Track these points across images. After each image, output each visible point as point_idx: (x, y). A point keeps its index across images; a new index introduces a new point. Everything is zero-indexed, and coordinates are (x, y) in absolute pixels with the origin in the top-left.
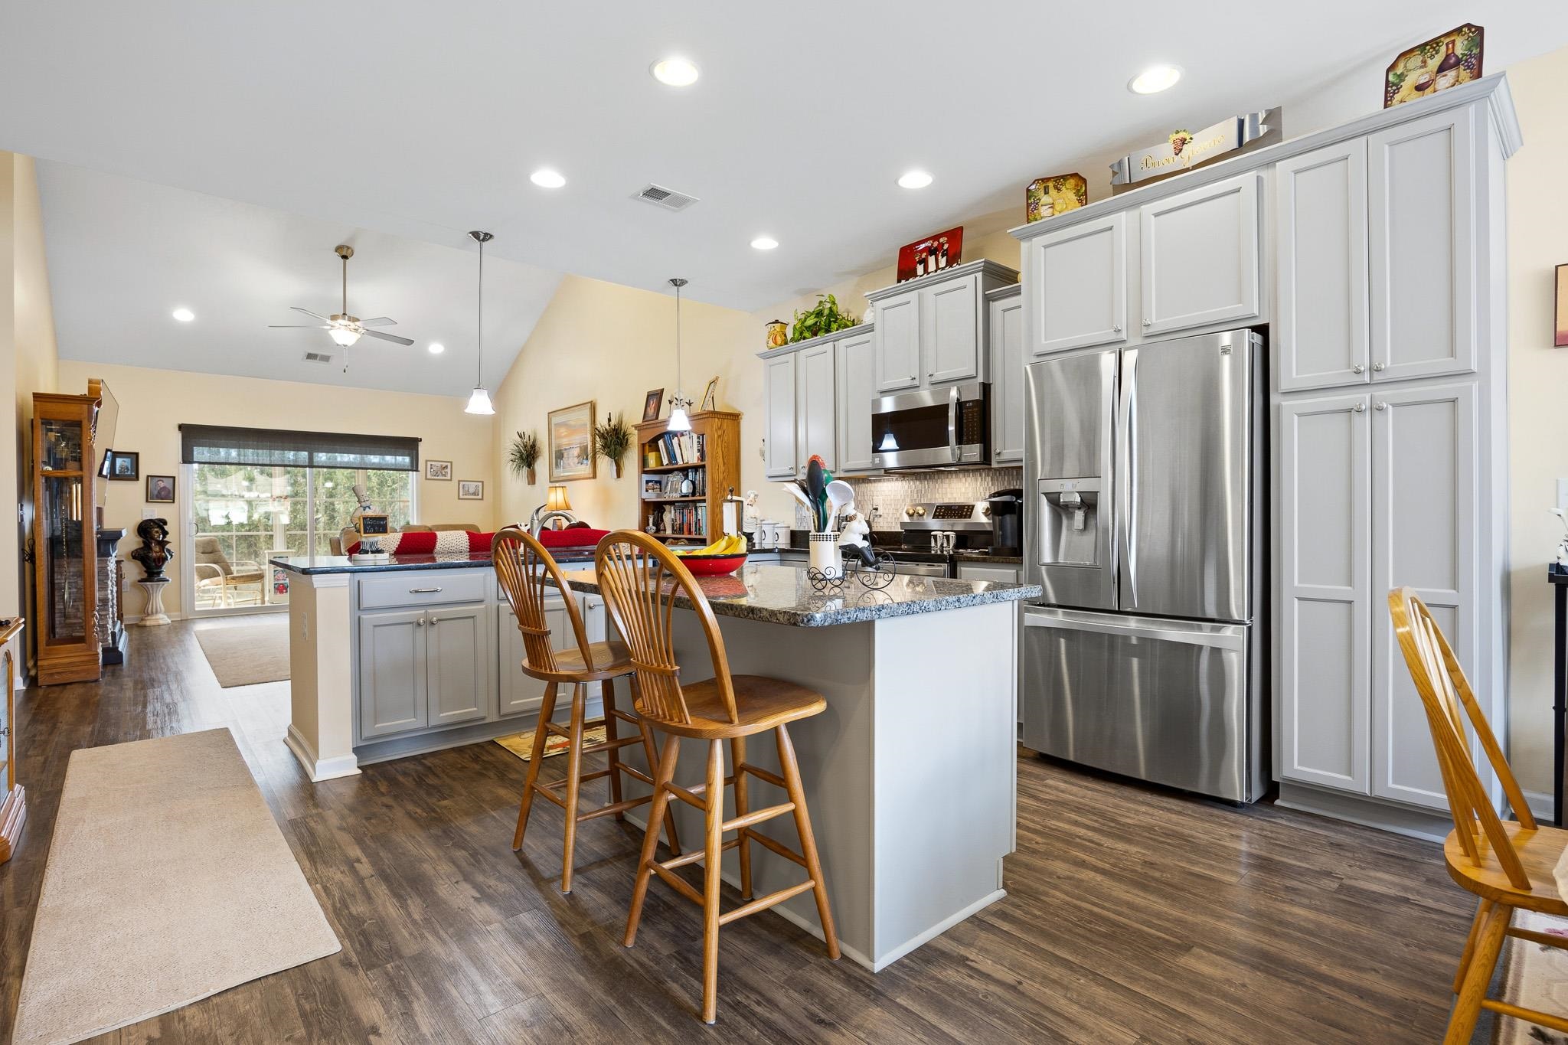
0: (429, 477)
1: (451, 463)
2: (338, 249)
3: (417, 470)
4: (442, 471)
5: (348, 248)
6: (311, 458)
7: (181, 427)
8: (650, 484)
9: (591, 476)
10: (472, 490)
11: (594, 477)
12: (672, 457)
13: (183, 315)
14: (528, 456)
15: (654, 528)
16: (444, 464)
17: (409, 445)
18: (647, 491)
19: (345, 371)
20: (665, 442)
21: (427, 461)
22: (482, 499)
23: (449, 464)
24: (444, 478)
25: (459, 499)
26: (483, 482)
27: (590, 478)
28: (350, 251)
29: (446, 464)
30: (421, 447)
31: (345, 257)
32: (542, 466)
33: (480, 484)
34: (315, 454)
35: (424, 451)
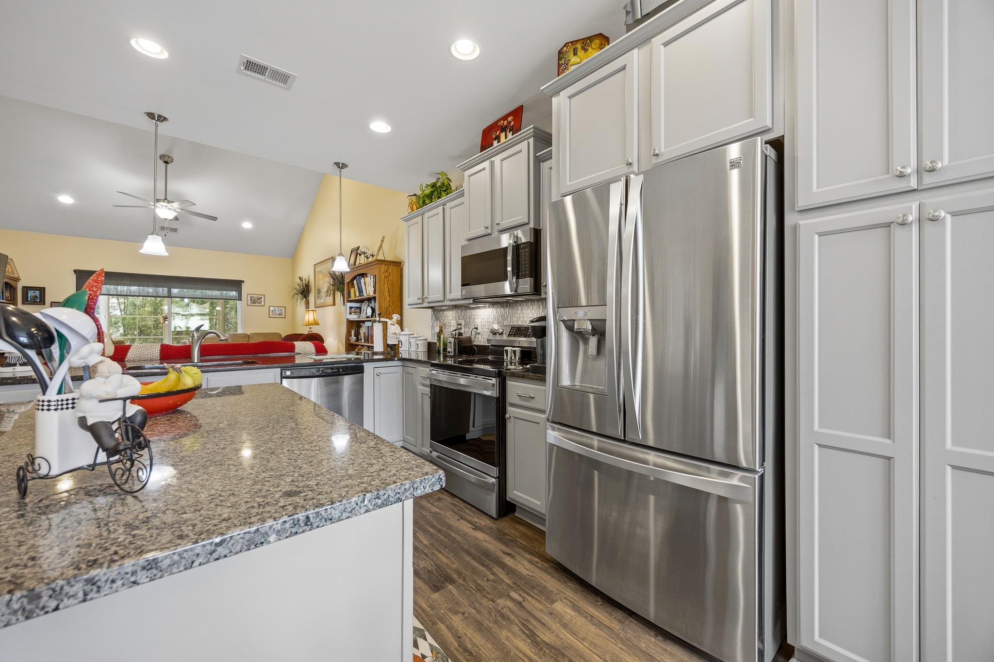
0: (249, 304)
1: (264, 295)
2: (162, 157)
3: (241, 300)
4: (256, 301)
5: (169, 157)
6: (169, 292)
7: (75, 271)
8: (353, 309)
9: (332, 304)
10: (278, 312)
11: (334, 304)
12: (361, 291)
13: (66, 199)
14: (305, 291)
15: (355, 338)
16: (260, 296)
17: (237, 285)
18: (350, 314)
20: (357, 282)
21: (248, 294)
22: (285, 317)
23: (263, 297)
24: (260, 305)
25: (269, 317)
26: (285, 307)
28: (170, 159)
29: (261, 296)
30: (244, 286)
31: (166, 162)
32: (312, 297)
33: (284, 308)
34: (172, 289)
35: (245, 289)
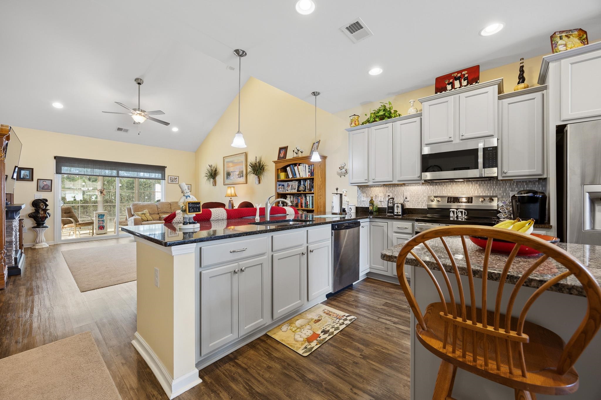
0: (169, 182)
1: (178, 177)
2: (136, 80)
3: (164, 180)
4: (174, 180)
5: (141, 80)
6: (118, 173)
7: (55, 158)
8: (280, 186)
9: (245, 183)
11: (246, 183)
12: (294, 174)
14: (213, 175)
15: (282, 205)
16: (176, 177)
17: (161, 169)
18: (279, 189)
19: (139, 134)
20: (291, 168)
21: (168, 176)
24: (175, 183)
26: (191, 185)
27: (244, 184)
28: (142, 81)
29: (177, 177)
30: (166, 170)
31: (139, 84)
32: (220, 178)
33: (190, 186)
34: (120, 171)
35: (167, 172)
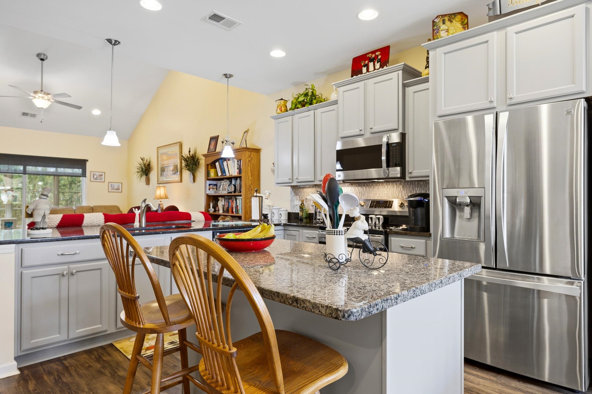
0: (92, 180)
1: (105, 173)
2: (38, 55)
3: (85, 177)
4: (99, 177)
5: (44, 55)
6: (25, 169)
8: (211, 186)
9: (180, 181)
10: (116, 187)
11: (181, 181)
12: (223, 171)
14: (146, 170)
15: (213, 209)
16: (101, 174)
17: (81, 163)
18: (209, 190)
19: (41, 122)
20: (219, 164)
21: (91, 172)
22: (121, 192)
23: (103, 174)
24: (100, 181)
25: (109, 192)
27: (178, 182)
28: (45, 57)
30: (88, 164)
31: (42, 60)
32: (153, 175)
33: (121, 184)
34: (28, 167)
35: (89, 167)
